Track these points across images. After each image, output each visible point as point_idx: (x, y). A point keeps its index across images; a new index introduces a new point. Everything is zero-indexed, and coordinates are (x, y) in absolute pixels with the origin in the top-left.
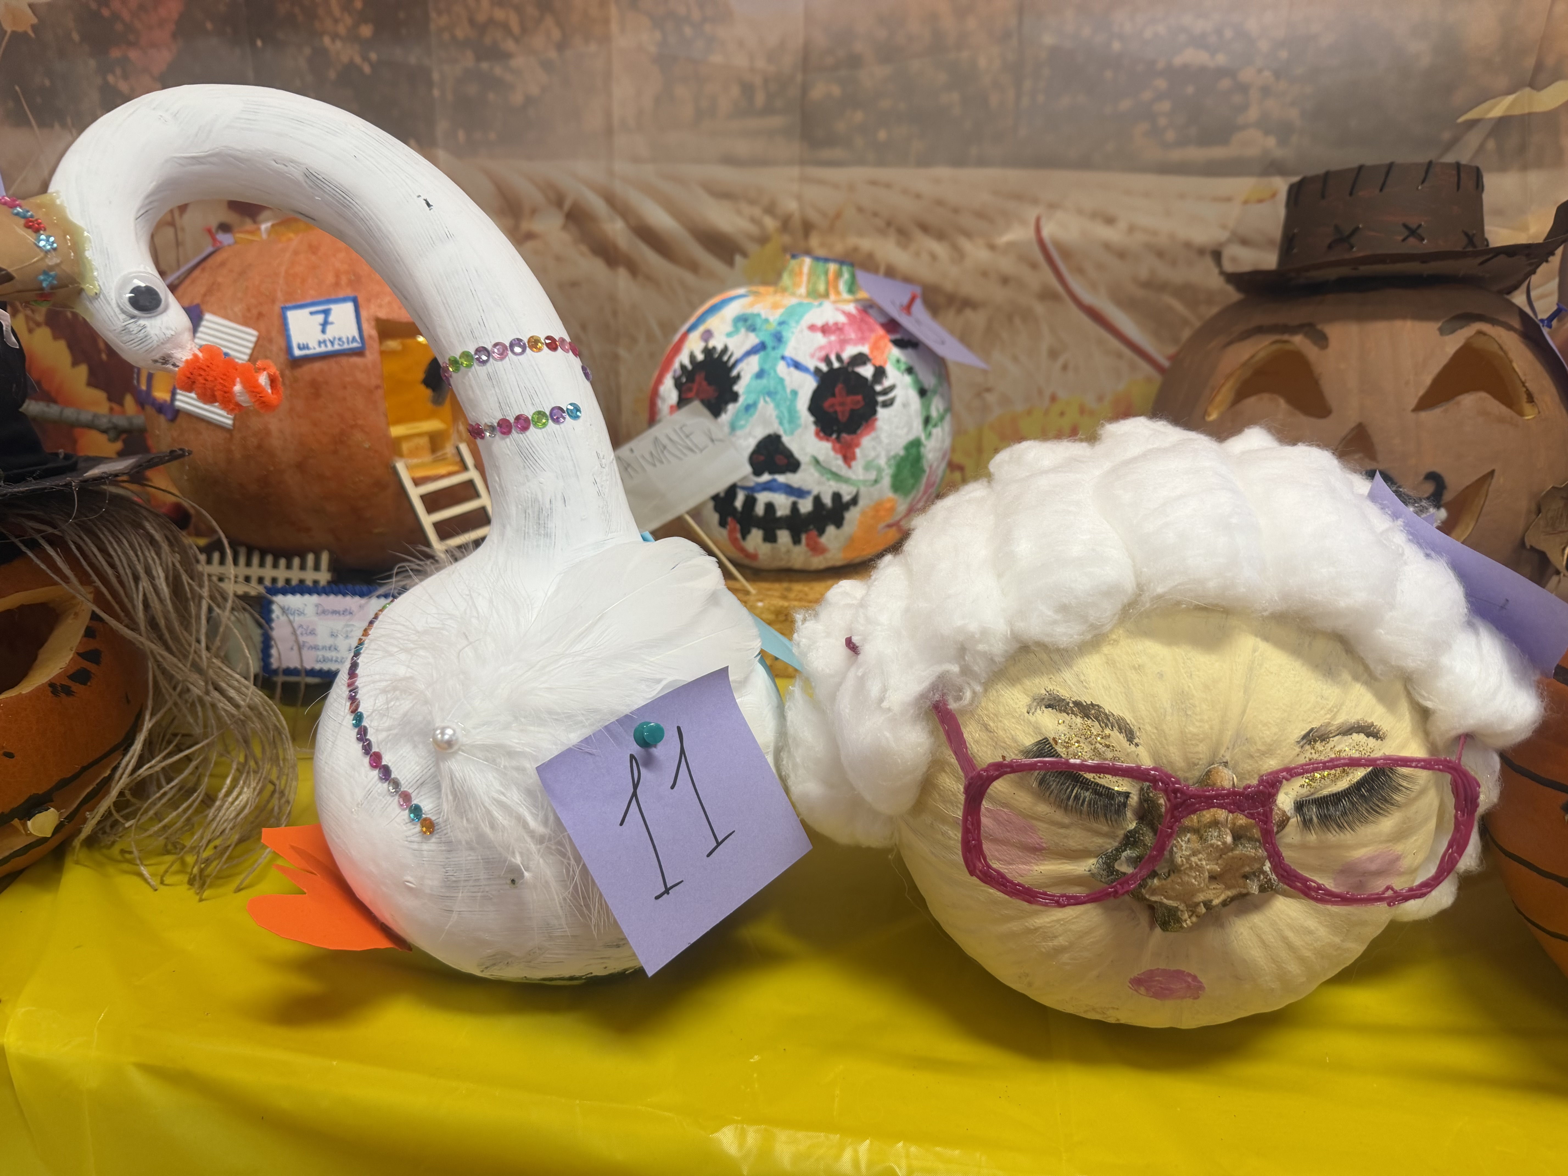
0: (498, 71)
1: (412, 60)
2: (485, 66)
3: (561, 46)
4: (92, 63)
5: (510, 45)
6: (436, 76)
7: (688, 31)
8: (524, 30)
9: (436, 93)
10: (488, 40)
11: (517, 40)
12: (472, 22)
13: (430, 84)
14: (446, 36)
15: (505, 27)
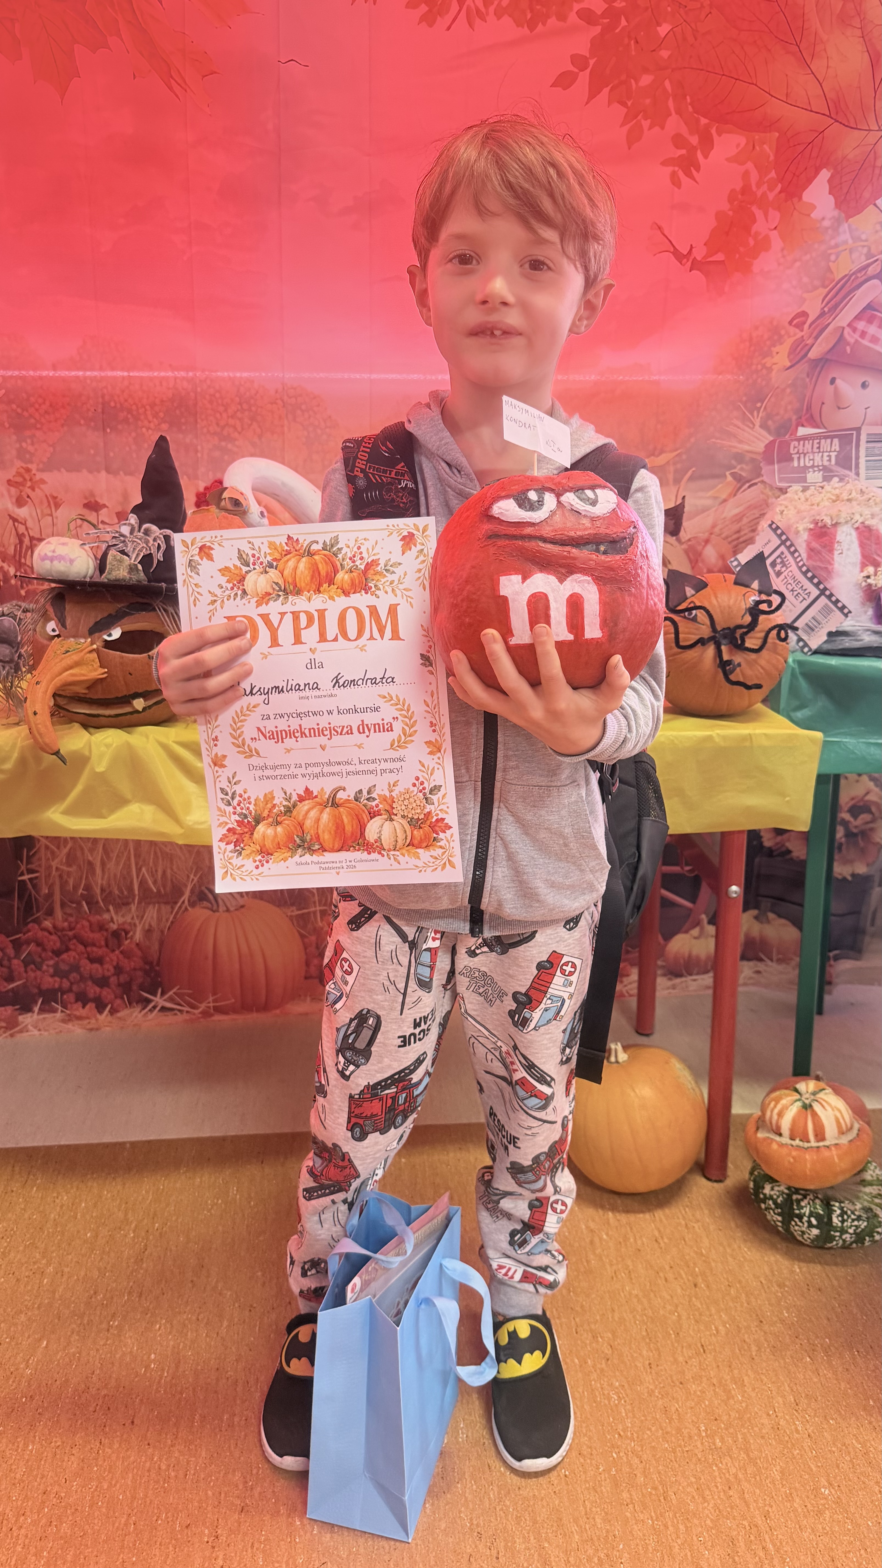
0: (230, 446)
1: (188, 440)
2: (223, 444)
3: (260, 437)
4: (14, 437)
5: (236, 435)
6: (199, 448)
7: (319, 431)
8: (243, 429)
9: (199, 455)
10: (225, 433)
11: (240, 433)
12: (218, 424)
13: (196, 451)
14: (205, 430)
15: (235, 427)
